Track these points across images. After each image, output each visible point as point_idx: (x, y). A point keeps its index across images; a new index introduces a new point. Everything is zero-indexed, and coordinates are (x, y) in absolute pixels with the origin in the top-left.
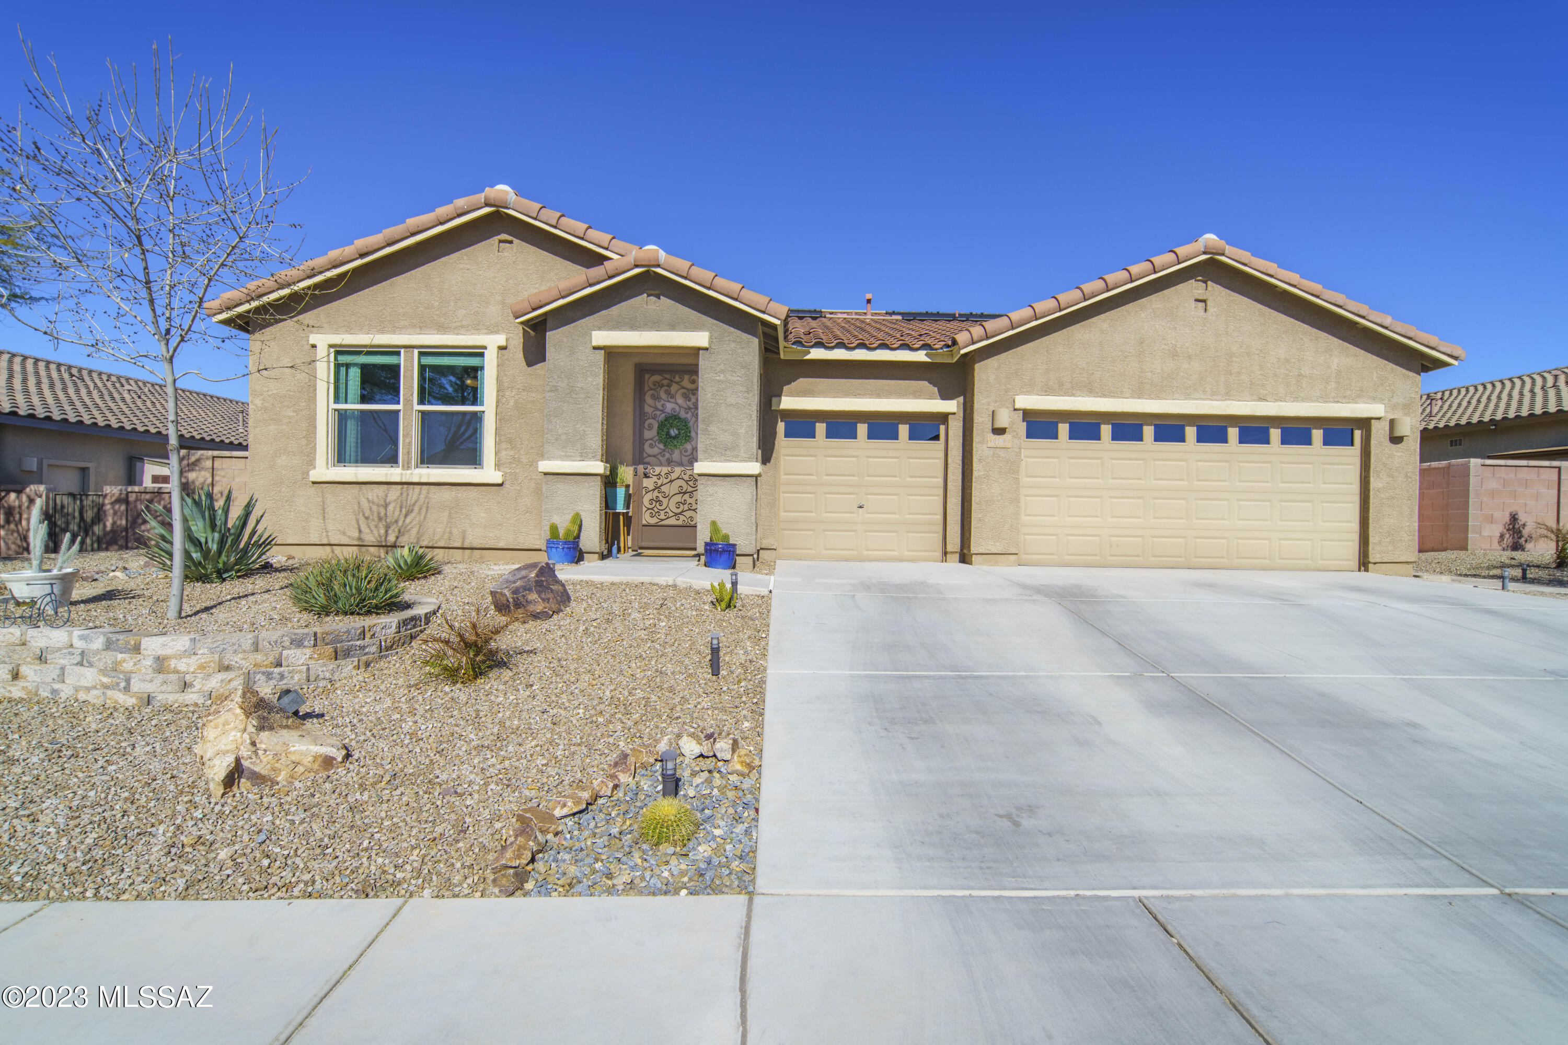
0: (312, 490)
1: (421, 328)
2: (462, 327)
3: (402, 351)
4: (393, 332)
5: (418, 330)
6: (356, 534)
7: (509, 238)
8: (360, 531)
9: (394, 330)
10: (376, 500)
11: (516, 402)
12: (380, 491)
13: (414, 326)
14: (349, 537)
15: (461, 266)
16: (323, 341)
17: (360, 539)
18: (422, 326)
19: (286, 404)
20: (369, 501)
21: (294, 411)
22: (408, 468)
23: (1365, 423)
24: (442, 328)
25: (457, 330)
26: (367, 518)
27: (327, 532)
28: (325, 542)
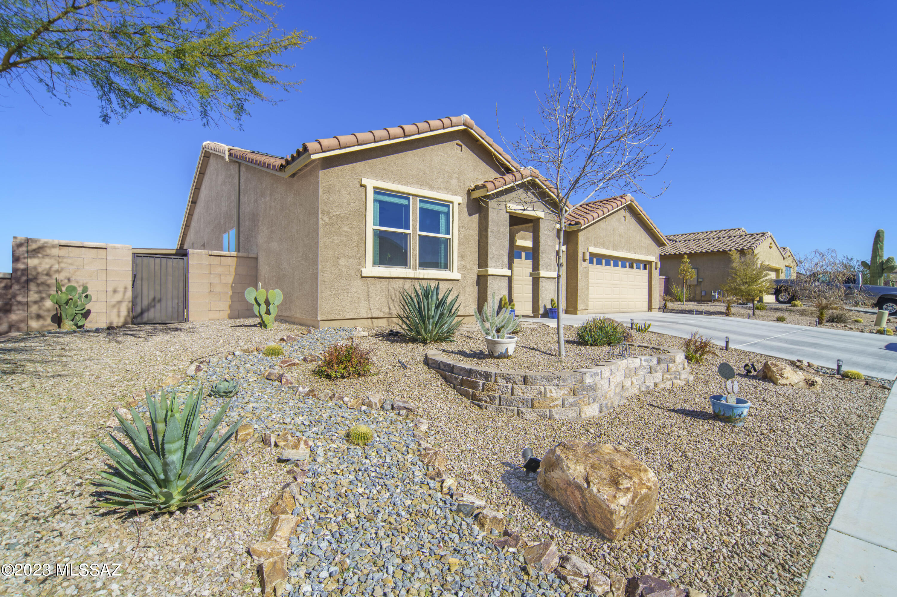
0: (360, 282)
1: (421, 185)
2: (440, 188)
3: (411, 197)
4: (407, 185)
5: (419, 186)
6: (387, 311)
7: (461, 143)
8: (390, 309)
9: (407, 184)
10: (398, 289)
11: (465, 235)
12: (400, 283)
13: (417, 183)
14: (384, 313)
15: (440, 153)
16: (370, 183)
17: (390, 314)
18: (421, 184)
19: (344, 222)
20: (394, 289)
21: (350, 228)
22: (416, 269)
23: (650, 263)
24: (431, 188)
25: (439, 189)
26: (393, 300)
27: (370, 309)
28: (370, 316)
